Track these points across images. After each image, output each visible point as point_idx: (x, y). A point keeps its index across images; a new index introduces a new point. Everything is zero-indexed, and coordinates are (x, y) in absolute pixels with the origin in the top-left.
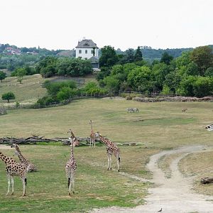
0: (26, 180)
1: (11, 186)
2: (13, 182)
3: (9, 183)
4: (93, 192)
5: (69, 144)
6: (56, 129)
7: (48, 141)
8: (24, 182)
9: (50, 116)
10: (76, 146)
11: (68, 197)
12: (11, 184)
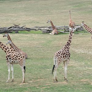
0: (24, 67)
1: (11, 74)
2: (12, 69)
3: (9, 70)
4: (86, 78)
5: (49, 31)
6: (32, 18)
7: (29, 30)
8: (23, 70)
9: (23, 6)
10: (55, 34)
11: (65, 82)
12: (11, 72)
